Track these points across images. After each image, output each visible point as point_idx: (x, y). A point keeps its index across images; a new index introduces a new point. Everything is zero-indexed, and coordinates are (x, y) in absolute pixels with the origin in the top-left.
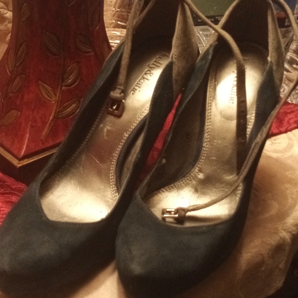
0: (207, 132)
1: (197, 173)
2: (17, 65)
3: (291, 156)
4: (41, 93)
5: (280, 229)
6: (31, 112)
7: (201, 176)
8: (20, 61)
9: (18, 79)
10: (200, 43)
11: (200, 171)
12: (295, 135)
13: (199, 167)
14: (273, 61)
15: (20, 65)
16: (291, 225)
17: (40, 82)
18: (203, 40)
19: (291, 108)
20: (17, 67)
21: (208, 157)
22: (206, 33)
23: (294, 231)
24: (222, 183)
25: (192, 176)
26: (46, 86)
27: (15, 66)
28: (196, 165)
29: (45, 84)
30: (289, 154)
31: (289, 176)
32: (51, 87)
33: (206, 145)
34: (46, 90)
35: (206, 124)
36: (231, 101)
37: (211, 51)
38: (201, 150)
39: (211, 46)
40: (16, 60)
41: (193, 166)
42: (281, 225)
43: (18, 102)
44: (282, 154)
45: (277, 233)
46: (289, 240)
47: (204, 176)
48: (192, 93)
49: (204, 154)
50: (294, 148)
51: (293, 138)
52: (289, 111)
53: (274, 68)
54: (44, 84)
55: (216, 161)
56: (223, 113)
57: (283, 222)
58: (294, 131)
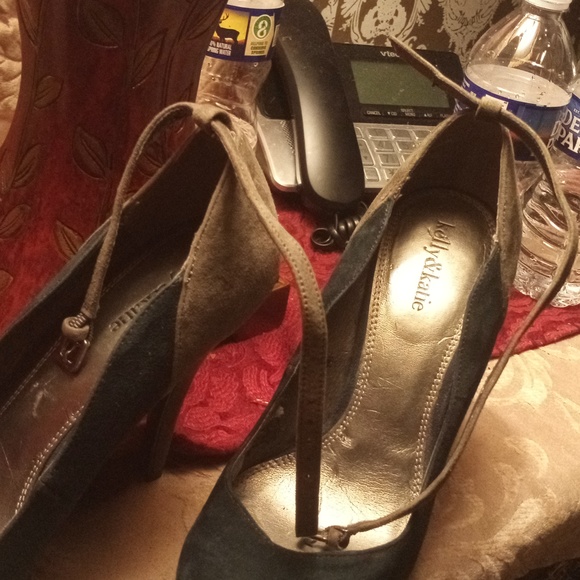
0: (367, 360)
1: (341, 436)
2: (17, 184)
3: (516, 406)
4: (58, 244)
5: (483, 552)
6: (34, 281)
7: (347, 443)
8: (25, 178)
9: (16, 211)
10: (366, 158)
11: (347, 433)
12: (526, 363)
13: (344, 426)
14: (502, 244)
15: (23, 185)
16: (505, 546)
17: (58, 223)
18: (373, 152)
19: (525, 306)
20: (17, 188)
21: (363, 408)
22: (379, 138)
23: (508, 558)
24: (387, 460)
25: (330, 441)
26: (70, 231)
27: (12, 187)
28: (340, 421)
29: (68, 227)
30: (513, 400)
31: (510, 445)
32: (79, 234)
33: (362, 385)
34: (69, 238)
35: (367, 344)
36: (416, 306)
37: (388, 211)
38: (352, 392)
39: (389, 200)
40: (17, 175)
41: (335, 422)
42: (487, 546)
43: (12, 256)
44: (499, 400)
45: (477, 561)
46: (497, 574)
47: (353, 444)
48: (347, 287)
49: (358, 400)
50: (523, 390)
51: (524, 367)
52: (520, 311)
53: (503, 256)
54: (66, 228)
55: (379, 417)
56: (399, 327)
57: (490, 541)
58: (525, 354)
